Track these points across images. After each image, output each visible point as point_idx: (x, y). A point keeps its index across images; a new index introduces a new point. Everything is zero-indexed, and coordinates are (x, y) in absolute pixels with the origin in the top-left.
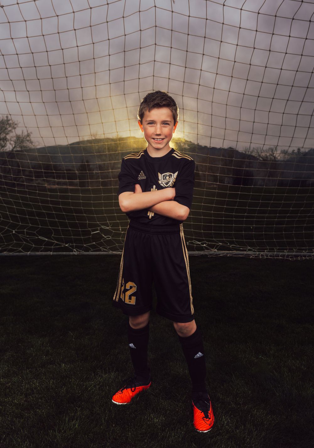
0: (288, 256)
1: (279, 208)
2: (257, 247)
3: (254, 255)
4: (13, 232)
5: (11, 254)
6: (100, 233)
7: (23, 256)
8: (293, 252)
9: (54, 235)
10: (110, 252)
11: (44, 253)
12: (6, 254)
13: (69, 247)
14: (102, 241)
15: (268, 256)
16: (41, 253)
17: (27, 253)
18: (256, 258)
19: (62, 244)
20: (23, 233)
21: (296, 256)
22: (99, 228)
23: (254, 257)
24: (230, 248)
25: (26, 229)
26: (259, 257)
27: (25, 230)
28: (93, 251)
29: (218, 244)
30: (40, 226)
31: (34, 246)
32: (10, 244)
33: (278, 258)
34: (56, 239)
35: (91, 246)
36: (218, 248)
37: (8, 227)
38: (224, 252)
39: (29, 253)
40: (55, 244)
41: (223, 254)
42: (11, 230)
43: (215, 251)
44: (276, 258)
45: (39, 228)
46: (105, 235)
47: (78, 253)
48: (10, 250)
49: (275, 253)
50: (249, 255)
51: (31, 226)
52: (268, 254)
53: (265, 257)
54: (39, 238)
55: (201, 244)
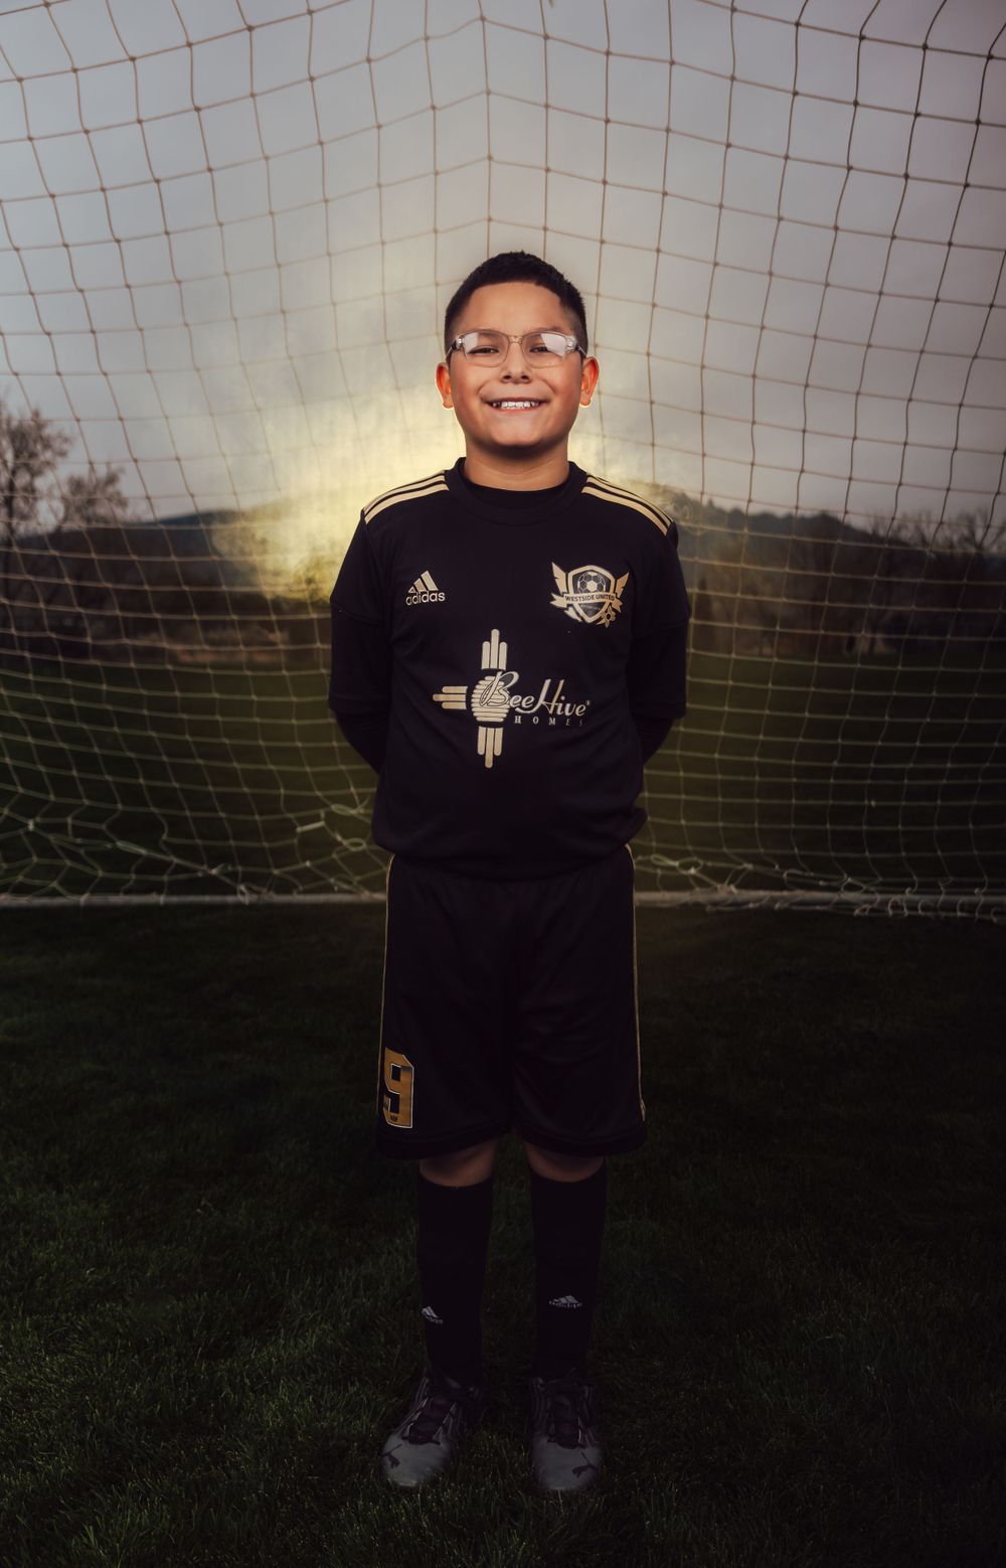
0: (986, 908)
2: (875, 877)
3: (865, 906)
4: (27, 825)
5: (23, 901)
6: (326, 828)
7: (63, 909)
9: (169, 835)
11: (135, 899)
12: (6, 904)
13: (222, 877)
15: (916, 909)
16: (127, 897)
17: (76, 898)
18: (874, 915)
19: (198, 867)
20: (61, 829)
22: (322, 811)
23: (866, 913)
24: (782, 880)
25: (74, 814)
26: (882, 911)
27: (69, 820)
28: (305, 892)
29: (740, 867)
30: (120, 806)
31: (100, 873)
32: (21, 868)
33: (952, 914)
34: (176, 850)
35: (297, 874)
36: (738, 881)
37: (11, 809)
38: (761, 893)
39: (83, 899)
40: (172, 867)
41: (758, 900)
42: (22, 819)
43: (731, 893)
44: (943, 914)
45: (115, 811)
46: (345, 837)
47: (255, 897)
48: (20, 890)
49: (942, 898)
50: (849, 906)
51: (89, 807)
52: (918, 902)
53: (905, 910)
54: (117, 848)
55: (680, 866)
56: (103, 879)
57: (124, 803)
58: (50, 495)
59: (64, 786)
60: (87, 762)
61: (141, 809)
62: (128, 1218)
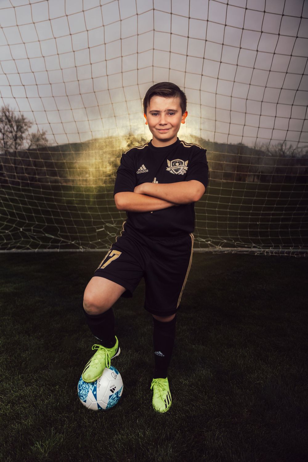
0: (293, 253)
1: (286, 205)
2: (262, 244)
3: (259, 252)
4: (20, 229)
5: (19, 251)
6: (105, 230)
7: (31, 253)
8: (299, 249)
9: (60, 232)
11: (51, 250)
12: (14, 252)
13: (75, 244)
14: (107, 238)
15: (273, 253)
16: (49, 250)
17: (34, 250)
18: (260, 255)
19: (68, 241)
20: (30, 230)
21: (302, 253)
22: (103, 226)
23: (259, 254)
24: (235, 245)
25: (33, 226)
26: (263, 254)
27: (32, 228)
28: (99, 248)
29: (223, 241)
30: (46, 224)
31: (41, 243)
32: (19, 242)
33: (283, 255)
34: (62, 236)
35: (97, 243)
36: (222, 246)
37: (16, 225)
38: (228, 249)
39: (36, 250)
40: (61, 241)
41: (228, 251)
42: (19, 228)
43: (220, 248)
44: (281, 255)
45: (45, 225)
46: (110, 233)
47: (85, 250)
48: (18, 248)
49: (280, 250)
50: (254, 252)
51: (38, 224)
52: (273, 251)
53: (270, 254)
54: (46, 236)
55: (206, 241)
56: (42, 245)
57: (47, 223)
58: (27, 139)
59: (30, 218)
60: (37, 211)
61: (52, 225)
62: (49, 344)
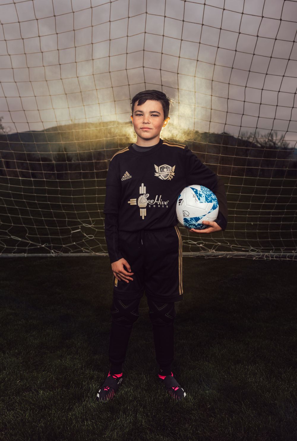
0: (296, 257)
2: (260, 247)
3: (257, 256)
6: (81, 231)
9: (29, 234)
10: (92, 254)
11: (17, 255)
13: (46, 248)
14: (83, 241)
15: (273, 257)
16: (14, 254)
18: (259, 259)
19: (38, 244)
22: (80, 226)
23: (257, 259)
24: (230, 248)
26: (263, 258)
28: (73, 253)
29: (217, 244)
30: (13, 224)
33: (285, 259)
34: (31, 239)
35: (71, 247)
36: (216, 249)
38: (223, 252)
40: (30, 244)
41: (222, 255)
43: (213, 252)
44: (282, 259)
46: (87, 234)
47: (57, 254)
49: (282, 254)
50: (252, 256)
53: (270, 258)
54: (11, 238)
55: (197, 243)
56: (6, 248)
61: (19, 225)
